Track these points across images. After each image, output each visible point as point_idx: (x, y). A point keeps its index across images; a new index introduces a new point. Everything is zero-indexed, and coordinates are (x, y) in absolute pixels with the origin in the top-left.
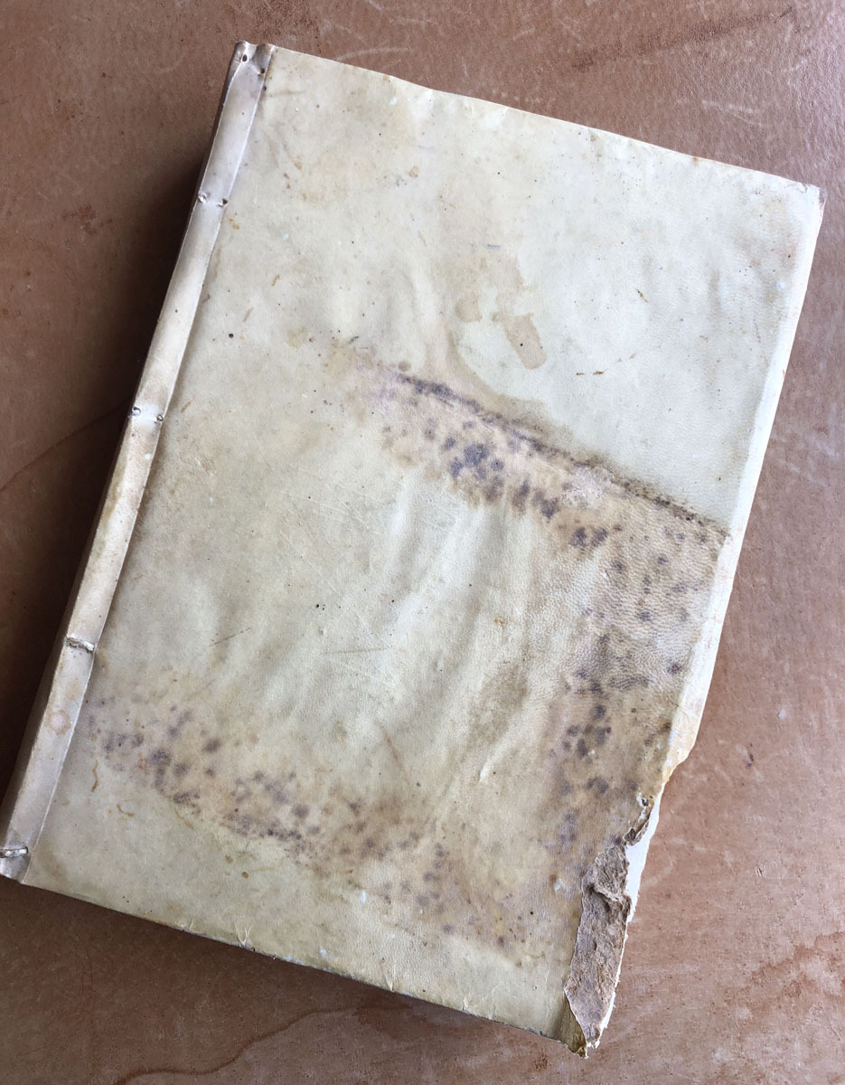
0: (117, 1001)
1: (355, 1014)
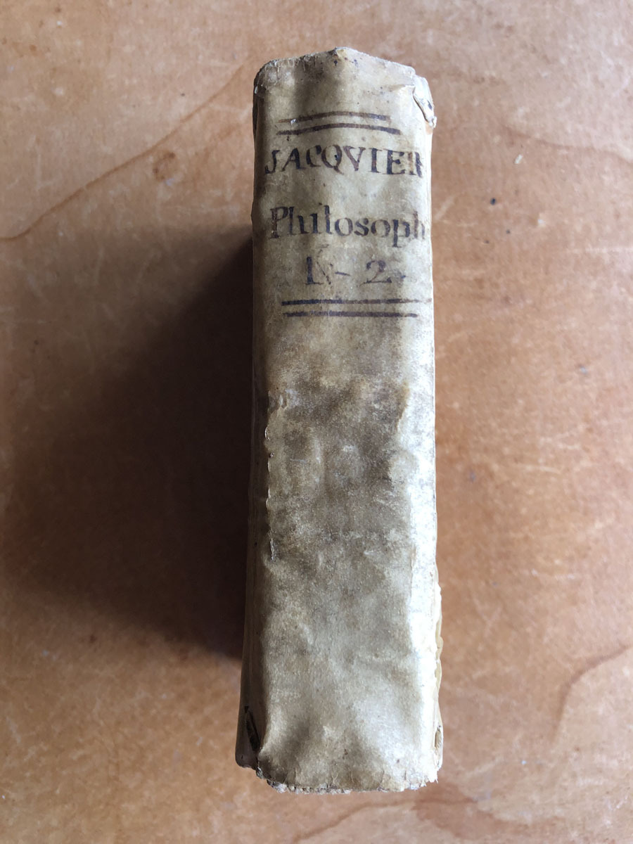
0: (147, 794)
1: (414, 808)
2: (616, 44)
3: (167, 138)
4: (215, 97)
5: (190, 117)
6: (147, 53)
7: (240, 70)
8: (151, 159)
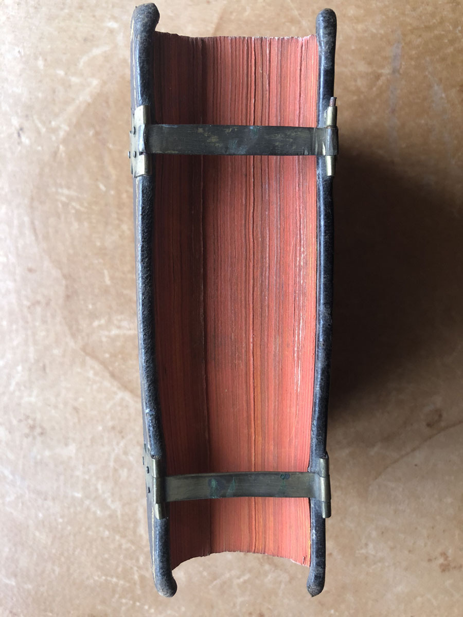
2: (126, 470)
3: (430, 437)
4: (396, 461)
5: (414, 450)
6: (436, 496)
7: (376, 478)
8: (443, 424)
